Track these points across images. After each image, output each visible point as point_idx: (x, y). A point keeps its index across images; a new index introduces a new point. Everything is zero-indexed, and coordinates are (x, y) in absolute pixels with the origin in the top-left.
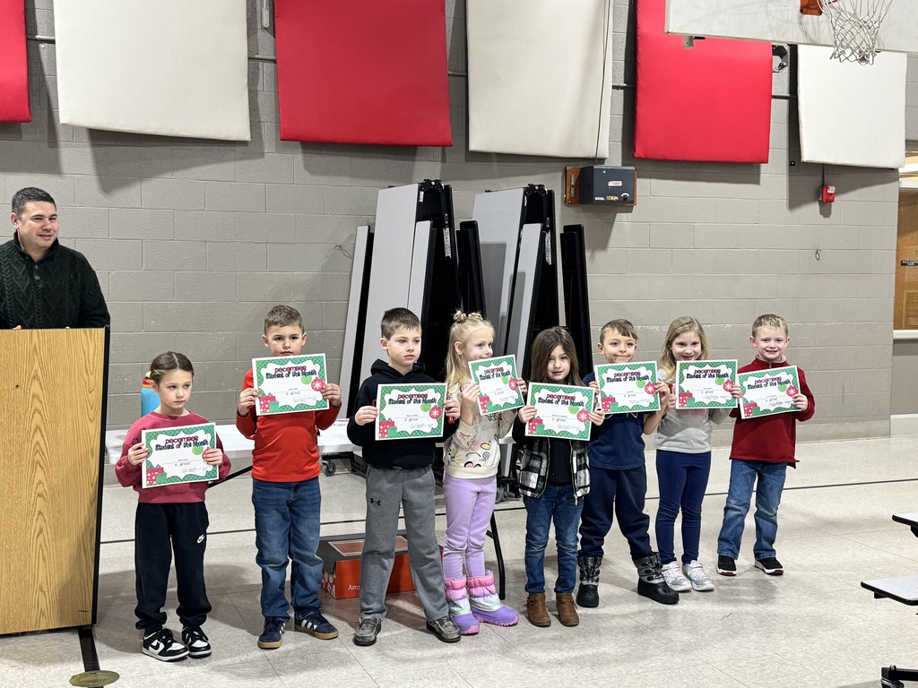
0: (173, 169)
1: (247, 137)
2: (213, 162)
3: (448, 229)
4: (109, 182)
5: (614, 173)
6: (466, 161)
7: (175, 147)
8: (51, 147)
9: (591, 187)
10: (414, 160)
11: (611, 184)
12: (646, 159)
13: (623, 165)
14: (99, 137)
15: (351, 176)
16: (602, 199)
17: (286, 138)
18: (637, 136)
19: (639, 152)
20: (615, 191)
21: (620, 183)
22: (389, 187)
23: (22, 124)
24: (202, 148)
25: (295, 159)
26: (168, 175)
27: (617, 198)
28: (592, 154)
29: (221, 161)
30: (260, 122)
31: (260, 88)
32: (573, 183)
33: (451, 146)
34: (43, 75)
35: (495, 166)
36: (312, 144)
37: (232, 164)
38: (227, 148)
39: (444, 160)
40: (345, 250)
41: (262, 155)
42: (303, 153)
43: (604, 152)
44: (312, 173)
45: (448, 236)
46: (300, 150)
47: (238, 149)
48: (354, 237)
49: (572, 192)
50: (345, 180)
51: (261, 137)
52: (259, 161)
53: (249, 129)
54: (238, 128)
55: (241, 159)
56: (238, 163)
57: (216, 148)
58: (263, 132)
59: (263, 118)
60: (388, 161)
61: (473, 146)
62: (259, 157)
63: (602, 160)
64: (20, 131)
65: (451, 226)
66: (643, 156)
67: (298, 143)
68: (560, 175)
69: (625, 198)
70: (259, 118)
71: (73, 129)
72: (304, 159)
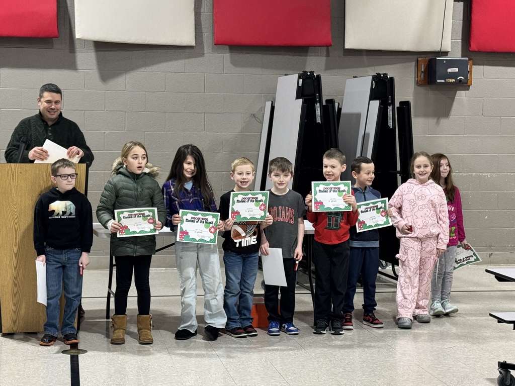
0: (146, 65)
1: (193, 43)
2: (171, 60)
3: (319, 104)
4: (105, 76)
5: (453, 63)
6: (344, 55)
7: (147, 51)
8: (71, 53)
9: (435, 72)
10: (307, 56)
11: (449, 70)
12: (479, 52)
14: (101, 46)
15: (262, 67)
16: (443, 81)
17: (219, 43)
18: (472, 36)
19: (473, 46)
20: (453, 75)
21: (456, 70)
22: (286, 75)
23: (54, 39)
24: (164, 51)
25: (225, 57)
26: (143, 69)
27: (454, 80)
28: (438, 49)
29: (176, 59)
30: (202, 33)
31: (202, 10)
32: (423, 70)
33: (331, 46)
34: (67, 7)
35: (365, 58)
36: (236, 47)
37: (183, 61)
38: (180, 51)
39: (328, 55)
40: (256, 117)
41: (203, 55)
42: (230, 52)
43: (447, 46)
44: (236, 66)
45: (319, 109)
46: (228, 51)
47: (188, 51)
48: (263, 109)
49: (422, 76)
50: (259, 71)
51: (203, 43)
52: (201, 59)
53: (194, 38)
54: (187, 38)
55: (189, 58)
56: (187, 61)
57: (173, 51)
58: (204, 40)
59: (204, 30)
61: (348, 45)
62: (201, 56)
63: (446, 53)
64: (53, 43)
65: (320, 101)
66: (476, 50)
67: (227, 46)
68: (414, 64)
69: (460, 80)
70: (202, 31)
71: (84, 42)
72: (231, 57)
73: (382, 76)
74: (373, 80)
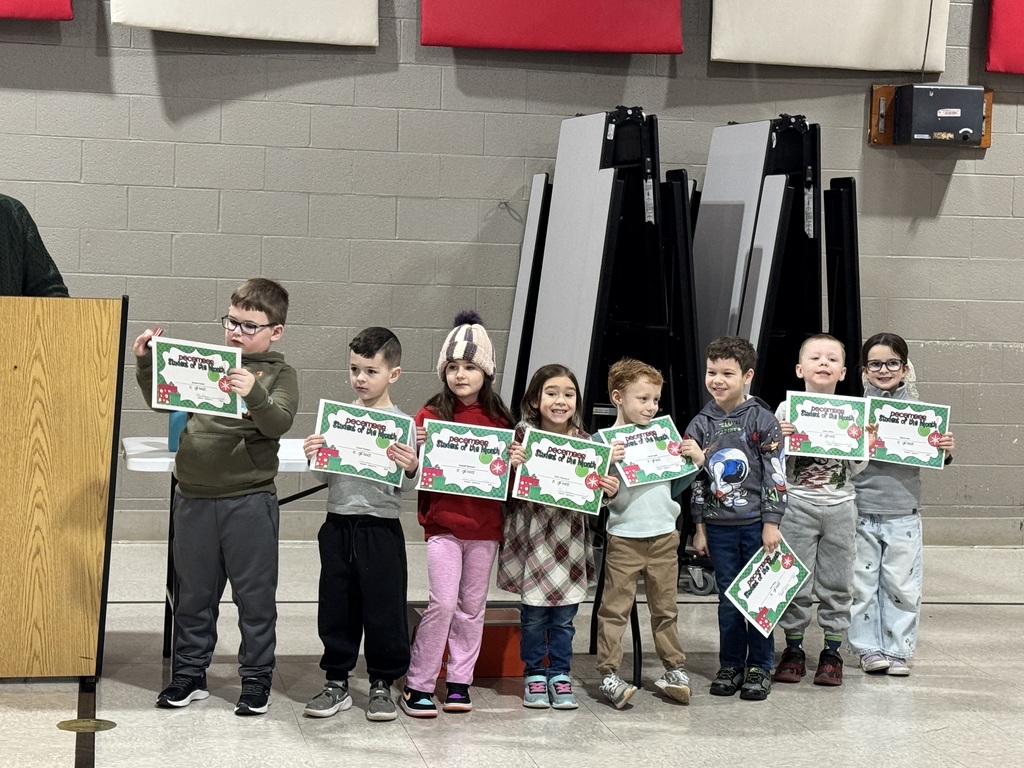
0: (269, 87)
1: (374, 41)
2: (324, 78)
3: (651, 180)
4: (178, 107)
5: (949, 98)
6: (710, 75)
7: (272, 55)
8: (99, 55)
9: (910, 117)
10: (626, 75)
11: (942, 113)
12: (1008, 74)
13: (971, 83)
14: (166, 42)
15: (527, 98)
16: (926, 137)
17: (431, 42)
18: (993, 39)
19: (996, 61)
20: (949, 124)
21: (957, 113)
22: (578, 115)
23: (61, 22)
24: (308, 56)
25: (444, 72)
26: (260, 96)
27: (951, 136)
28: (917, 66)
29: (334, 76)
30: (394, 18)
32: (882, 111)
33: (681, 53)
35: (756, 84)
36: (469, 51)
37: (351, 80)
38: (344, 56)
39: (673, 75)
40: (511, 209)
41: (395, 67)
42: (457, 63)
43: (937, 60)
44: (468, 92)
45: (651, 192)
46: (452, 59)
47: (361, 57)
48: (526, 190)
49: (881, 125)
50: (520, 105)
51: (395, 40)
52: (391, 75)
53: (376, 28)
54: (361, 28)
55: (366, 72)
56: (359, 79)
57: (329, 56)
58: (398, 33)
59: (399, 12)
60: (585, 75)
61: (717, 54)
62: (390, 70)
63: (934, 76)
64: (59, 31)
65: (655, 175)
66: (1002, 70)
67: (450, 49)
68: (862, 97)
69: (965, 136)
70: (394, 13)
71: (132, 31)
72: (457, 73)
73: (793, 120)
74: (773, 129)
